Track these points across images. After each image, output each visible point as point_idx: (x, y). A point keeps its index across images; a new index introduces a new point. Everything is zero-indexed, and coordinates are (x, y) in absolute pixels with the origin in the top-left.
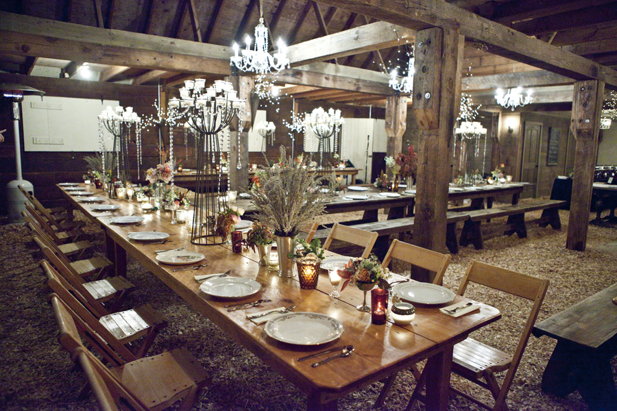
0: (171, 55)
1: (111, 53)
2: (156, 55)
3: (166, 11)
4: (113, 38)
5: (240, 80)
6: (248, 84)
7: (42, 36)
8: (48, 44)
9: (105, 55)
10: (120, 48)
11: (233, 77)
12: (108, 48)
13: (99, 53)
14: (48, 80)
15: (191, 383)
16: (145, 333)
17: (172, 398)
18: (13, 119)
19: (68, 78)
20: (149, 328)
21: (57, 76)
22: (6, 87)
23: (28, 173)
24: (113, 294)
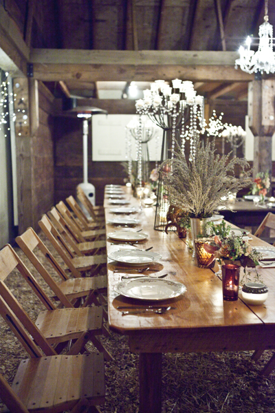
0: (194, 66)
1: (142, 71)
2: (180, 68)
3: (207, 27)
4: (143, 57)
5: (263, 84)
6: (272, 87)
7: (90, 65)
8: (94, 69)
9: (137, 74)
10: (149, 66)
11: (256, 82)
12: (141, 67)
13: (132, 72)
14: (112, 101)
15: (85, 329)
16: (87, 294)
17: (66, 336)
18: (83, 134)
19: (126, 99)
20: (91, 290)
21: (119, 97)
22: (79, 109)
23: (94, 179)
24: (90, 266)
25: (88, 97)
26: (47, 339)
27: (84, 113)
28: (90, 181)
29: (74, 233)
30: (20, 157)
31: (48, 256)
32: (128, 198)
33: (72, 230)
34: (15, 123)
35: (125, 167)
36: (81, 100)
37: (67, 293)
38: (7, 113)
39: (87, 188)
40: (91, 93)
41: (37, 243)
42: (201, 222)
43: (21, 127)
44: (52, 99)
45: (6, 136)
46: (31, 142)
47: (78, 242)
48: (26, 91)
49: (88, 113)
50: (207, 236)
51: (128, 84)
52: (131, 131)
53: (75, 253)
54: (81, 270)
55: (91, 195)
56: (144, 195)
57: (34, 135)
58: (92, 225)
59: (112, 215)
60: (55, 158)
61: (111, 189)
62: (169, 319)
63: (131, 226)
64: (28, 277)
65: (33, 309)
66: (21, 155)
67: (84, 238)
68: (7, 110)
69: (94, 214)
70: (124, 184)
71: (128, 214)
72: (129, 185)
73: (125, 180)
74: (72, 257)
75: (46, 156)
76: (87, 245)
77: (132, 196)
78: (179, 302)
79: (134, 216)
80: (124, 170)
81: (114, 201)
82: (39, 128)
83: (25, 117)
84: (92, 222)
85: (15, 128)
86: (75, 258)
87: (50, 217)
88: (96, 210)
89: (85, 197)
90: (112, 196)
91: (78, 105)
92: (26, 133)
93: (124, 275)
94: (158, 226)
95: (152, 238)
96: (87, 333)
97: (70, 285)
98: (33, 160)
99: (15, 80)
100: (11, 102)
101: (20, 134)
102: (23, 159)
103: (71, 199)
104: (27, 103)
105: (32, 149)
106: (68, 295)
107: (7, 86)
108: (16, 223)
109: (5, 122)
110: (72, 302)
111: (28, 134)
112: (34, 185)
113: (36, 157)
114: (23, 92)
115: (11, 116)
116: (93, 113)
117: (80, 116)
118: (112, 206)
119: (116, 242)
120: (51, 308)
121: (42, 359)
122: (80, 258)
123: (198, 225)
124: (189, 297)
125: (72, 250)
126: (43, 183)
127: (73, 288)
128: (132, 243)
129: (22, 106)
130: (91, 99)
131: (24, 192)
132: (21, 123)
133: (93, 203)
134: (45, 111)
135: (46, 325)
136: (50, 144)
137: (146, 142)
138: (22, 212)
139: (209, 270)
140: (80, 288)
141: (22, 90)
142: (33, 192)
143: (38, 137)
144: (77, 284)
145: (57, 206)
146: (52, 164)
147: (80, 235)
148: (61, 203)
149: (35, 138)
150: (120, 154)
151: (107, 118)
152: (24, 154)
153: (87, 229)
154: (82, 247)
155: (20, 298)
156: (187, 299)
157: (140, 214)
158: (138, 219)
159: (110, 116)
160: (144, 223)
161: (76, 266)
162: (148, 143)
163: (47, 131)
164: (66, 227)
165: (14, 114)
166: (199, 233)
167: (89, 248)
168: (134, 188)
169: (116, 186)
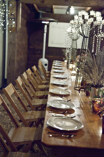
14: (61, 15)
15: (32, 139)
16: (37, 120)
17: (22, 142)
18: (44, 32)
19: (69, 14)
20: (39, 118)
21: (65, 13)
22: (43, 19)
23: (48, 56)
24: (40, 105)
25: (48, 12)
26: (13, 143)
27: (45, 21)
28: (46, 58)
29: (34, 86)
30: (10, 43)
31: (19, 98)
32: (64, 70)
33: (33, 84)
34: (8, 25)
35: (64, 52)
36: (45, 14)
37: (26, 119)
38: (4, 21)
39: (44, 61)
40: (50, 10)
41: (14, 91)
42: (97, 89)
43: (11, 27)
44: (29, 12)
45: (3, 32)
46: (16, 36)
47: (36, 91)
48: (15, 9)
49: (47, 21)
50: (99, 97)
51: (70, 7)
52: (68, 33)
53: (33, 97)
54: (35, 106)
55: (46, 65)
56: (73, 68)
57: (18, 32)
58: (44, 82)
59: (54, 79)
60: (29, 44)
61: (56, 63)
62: (72, 141)
63: (63, 86)
64: (7, 110)
65: (10, 124)
66: (11, 42)
67: (39, 89)
68: (4, 18)
69: (46, 75)
70: (64, 61)
71: (62, 79)
72: (66, 61)
73: (64, 59)
74: (32, 99)
75: (24, 43)
76: (40, 93)
77: (66, 68)
78: (79, 133)
79: (65, 80)
80: (63, 54)
81: (56, 71)
82: (21, 29)
83: (14, 22)
84: (45, 80)
85: (8, 28)
86: (33, 100)
87: (22, 77)
88: (47, 73)
89: (42, 66)
90: (56, 67)
91: (42, 16)
92: (14, 31)
93: (53, 114)
94: (76, 87)
95: (72, 94)
96: (33, 142)
97: (29, 115)
98: (17, 45)
99: (10, 2)
100: (7, 15)
101: (10, 32)
102: (11, 44)
103: (34, 68)
104: (15, 15)
105: (16, 40)
106: (27, 120)
107: (5, 6)
108: (6, 77)
109: (3, 25)
110: (29, 123)
111: (15, 31)
112: (16, 58)
113: (18, 44)
114: (14, 9)
115: (6, 22)
116: (50, 21)
117: (43, 22)
118: (55, 73)
119: (53, 95)
120: (17, 126)
121: (10, 153)
122: (36, 100)
123: (95, 91)
124: (85, 130)
125: (32, 95)
126: (21, 57)
127: (30, 116)
128: (61, 96)
129: (12, 16)
130: (50, 13)
131: (11, 62)
132: (11, 26)
133: (47, 69)
134: (25, 19)
135: (14, 136)
136: (27, 36)
137: (76, 40)
138: (9, 72)
139: (98, 116)
140: (33, 116)
141: (13, 8)
142: (15, 62)
143: (20, 33)
144: (32, 114)
145: (27, 71)
146: (27, 47)
147: (37, 87)
148: (29, 69)
149: (18, 33)
150: (63, 44)
151: (57, 24)
152: (12, 41)
153: (42, 84)
154: (38, 94)
155: (4, 117)
156: (83, 131)
157: (69, 79)
158: (67, 82)
159: (59, 23)
160: (70, 85)
161: (33, 104)
162: (77, 40)
163: (25, 29)
164: (30, 83)
165: (8, 21)
166: (95, 95)
167: (41, 95)
168: (68, 63)
169: (59, 61)
